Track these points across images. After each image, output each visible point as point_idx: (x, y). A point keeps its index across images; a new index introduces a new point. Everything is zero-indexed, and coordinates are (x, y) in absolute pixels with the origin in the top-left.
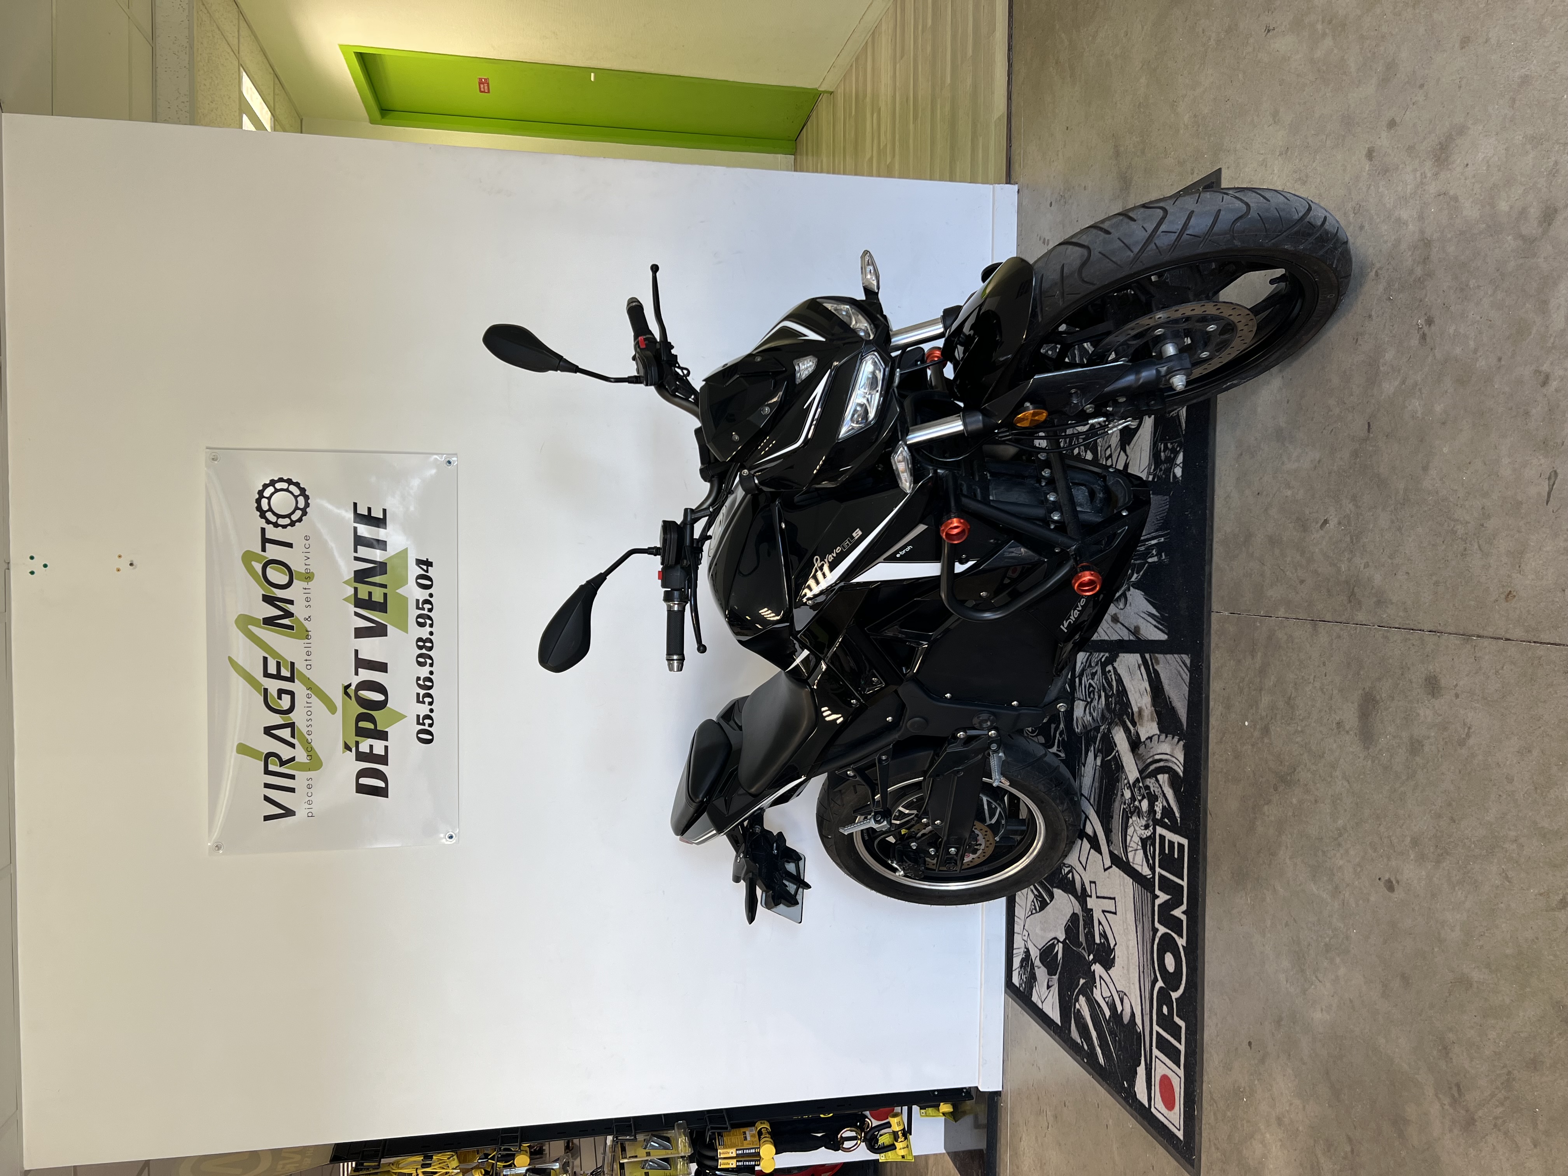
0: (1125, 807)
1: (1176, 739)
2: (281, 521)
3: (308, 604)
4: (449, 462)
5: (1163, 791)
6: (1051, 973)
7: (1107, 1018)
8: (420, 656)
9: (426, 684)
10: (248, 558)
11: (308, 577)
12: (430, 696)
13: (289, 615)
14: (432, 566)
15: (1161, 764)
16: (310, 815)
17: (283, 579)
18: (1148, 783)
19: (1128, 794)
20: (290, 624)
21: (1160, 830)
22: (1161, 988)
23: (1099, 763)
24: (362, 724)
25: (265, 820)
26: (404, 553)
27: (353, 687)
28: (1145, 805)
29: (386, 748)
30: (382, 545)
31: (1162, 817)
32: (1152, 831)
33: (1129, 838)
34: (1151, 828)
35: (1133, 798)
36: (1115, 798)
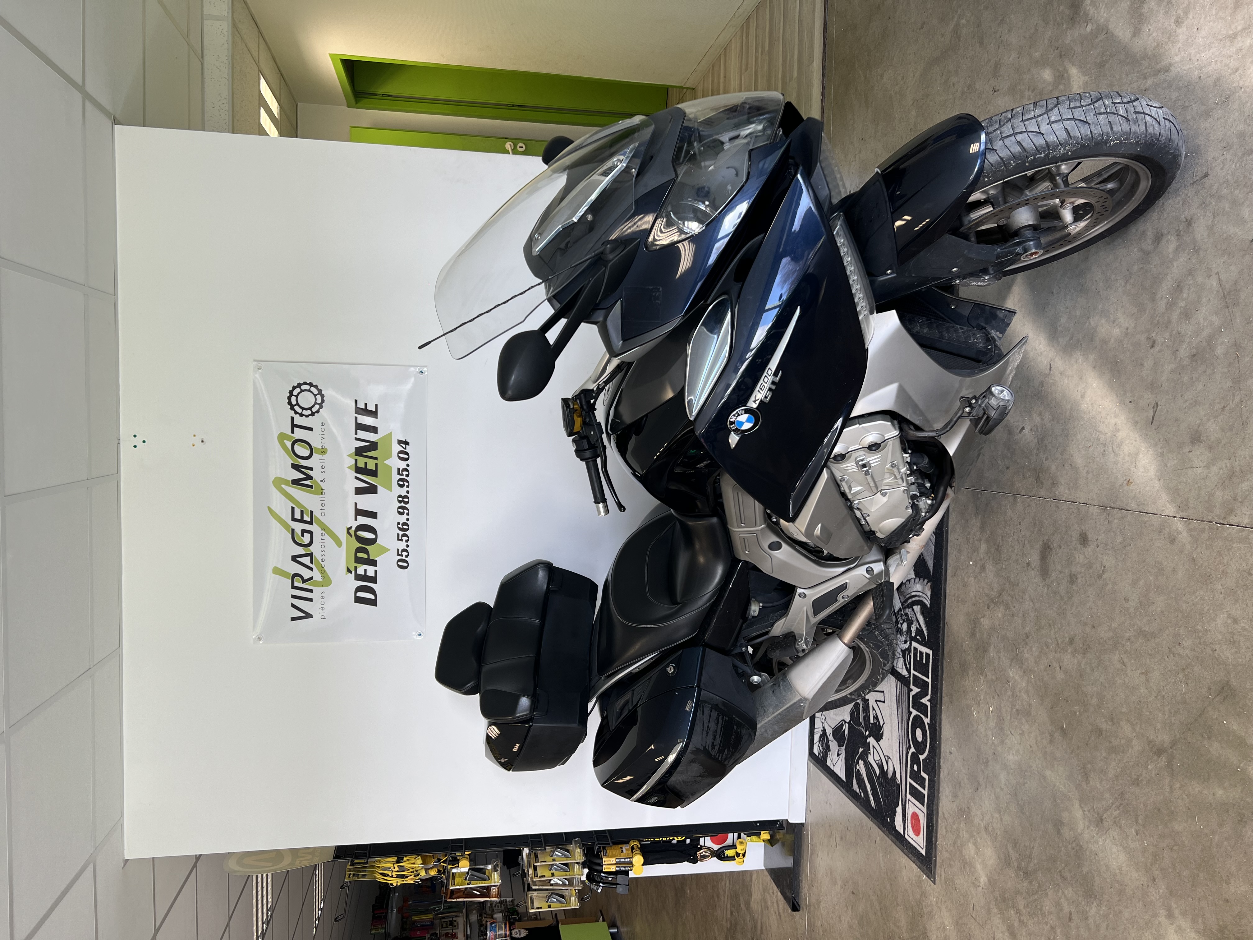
1: (926, 581)
2: (305, 412)
3: (323, 470)
4: (422, 372)
5: (917, 618)
8: (400, 507)
9: (404, 528)
10: (282, 437)
11: (323, 451)
12: (407, 536)
13: (309, 478)
14: (408, 445)
15: (917, 598)
16: (323, 617)
17: (306, 453)
18: (907, 612)
20: (310, 484)
21: (914, 644)
22: (913, 753)
24: (359, 555)
25: (291, 620)
26: (389, 437)
27: (353, 529)
28: (905, 626)
29: (376, 571)
30: (374, 430)
31: (916, 635)
32: (909, 645)
35: (897, 622)
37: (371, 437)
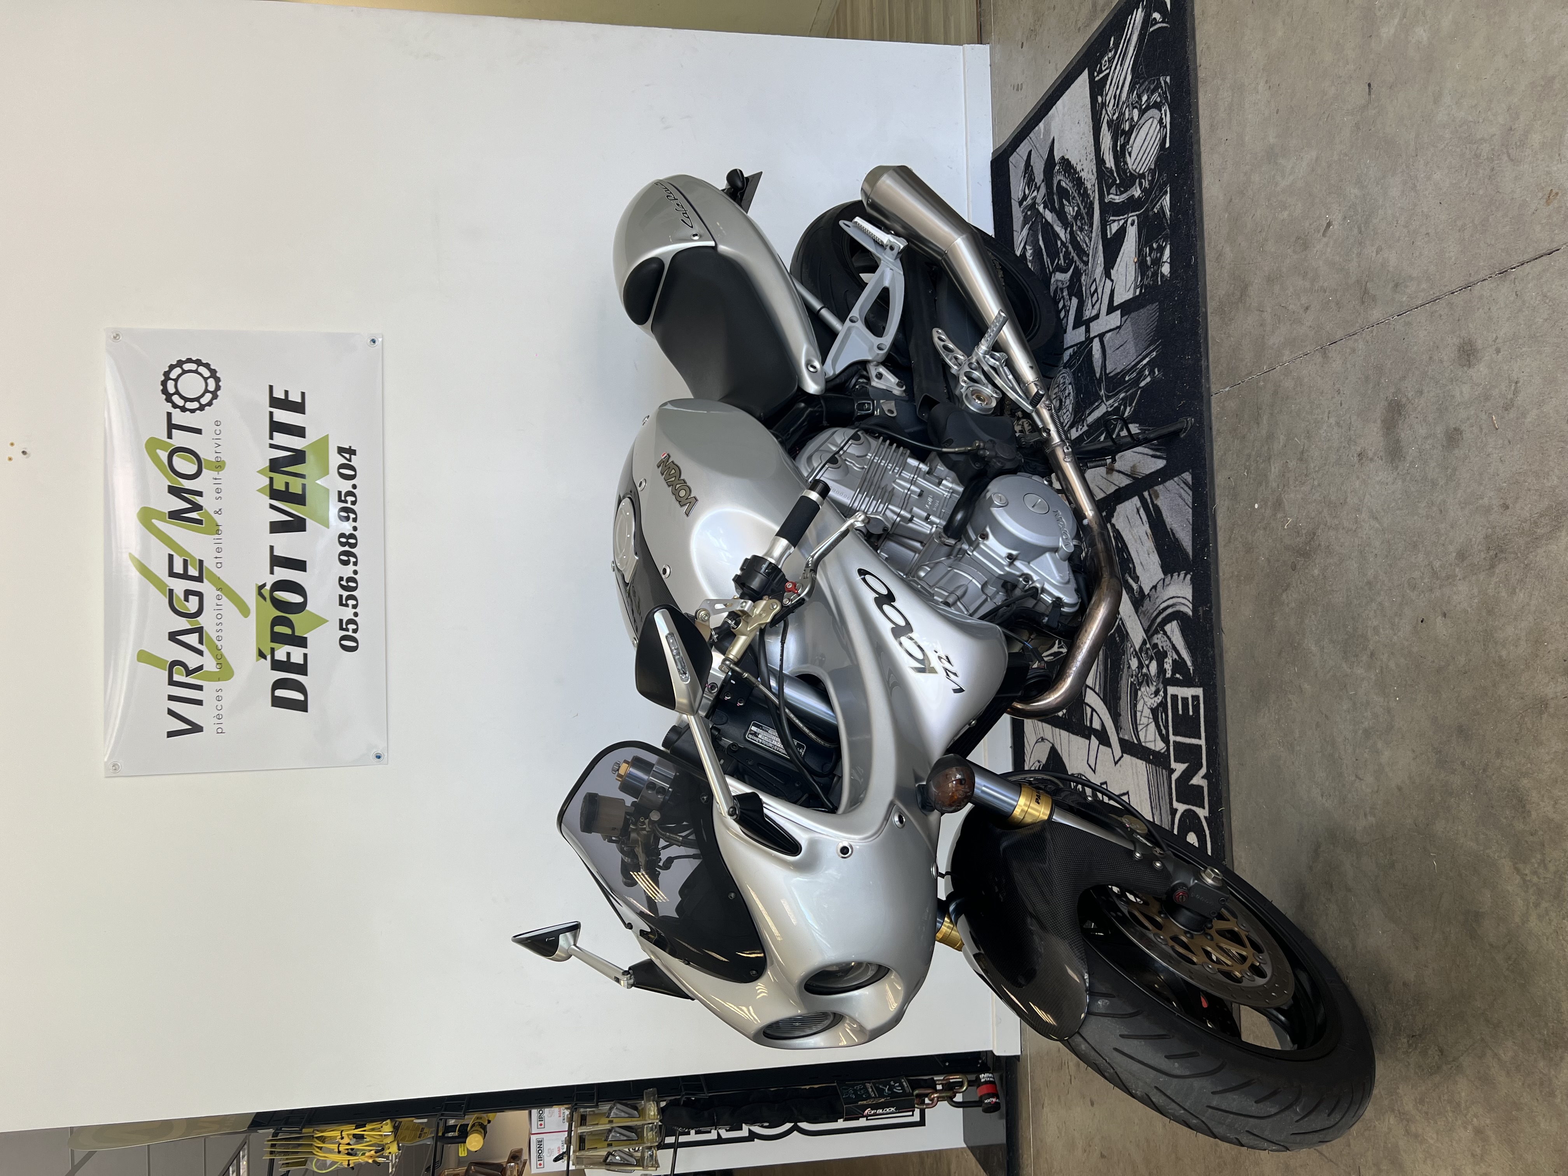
0: (1132, 680)
1: (1182, 574)
2: (189, 405)
3: (218, 495)
4: (374, 342)
5: (1172, 643)
8: (342, 553)
9: (349, 585)
10: (152, 445)
11: (219, 466)
12: (354, 598)
13: (197, 507)
14: (355, 454)
16: (220, 731)
17: (192, 469)
18: (1156, 641)
19: (1134, 663)
20: (198, 517)
21: (1172, 690)
24: (279, 629)
25: (168, 737)
26: (324, 441)
27: (268, 587)
28: (1153, 668)
29: (305, 655)
30: (299, 432)
31: (1173, 673)
32: (1163, 695)
33: (1138, 714)
34: (1161, 693)
35: (1141, 666)
36: (1121, 674)
37: (295, 442)
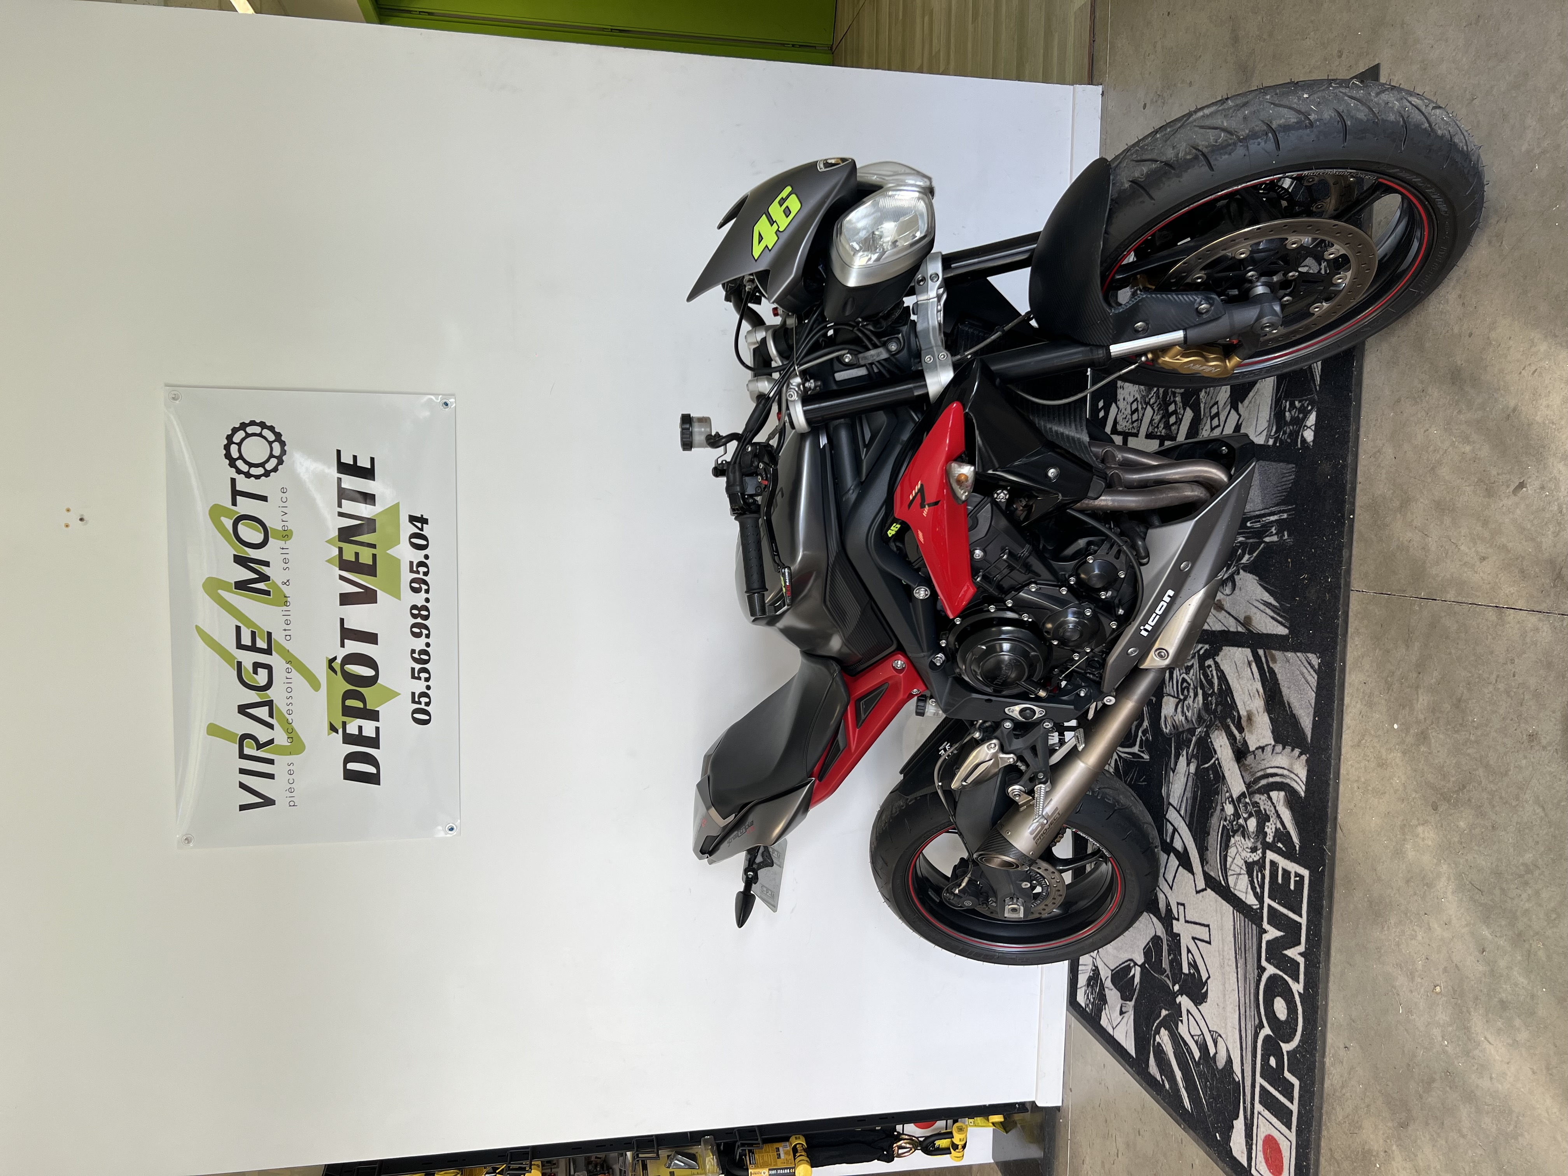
0: (1225, 823)
1: (1297, 751)
2: (254, 471)
3: (286, 566)
4: (446, 404)
5: (1277, 812)
6: (1125, 997)
7: (1197, 1059)
8: (413, 626)
9: (422, 658)
10: (216, 512)
11: (286, 535)
12: (426, 671)
13: (264, 578)
14: (427, 523)
15: (1276, 779)
16: (292, 804)
17: (258, 538)
18: (1258, 800)
20: (266, 588)
21: (1271, 856)
22: (1267, 1038)
23: (1192, 768)
24: (350, 703)
25: (240, 810)
26: (394, 510)
27: (339, 661)
28: (1252, 824)
29: (377, 729)
30: (368, 498)
31: (1276, 841)
32: (1261, 855)
34: (1259, 852)
36: (1212, 812)
37: (364, 510)
